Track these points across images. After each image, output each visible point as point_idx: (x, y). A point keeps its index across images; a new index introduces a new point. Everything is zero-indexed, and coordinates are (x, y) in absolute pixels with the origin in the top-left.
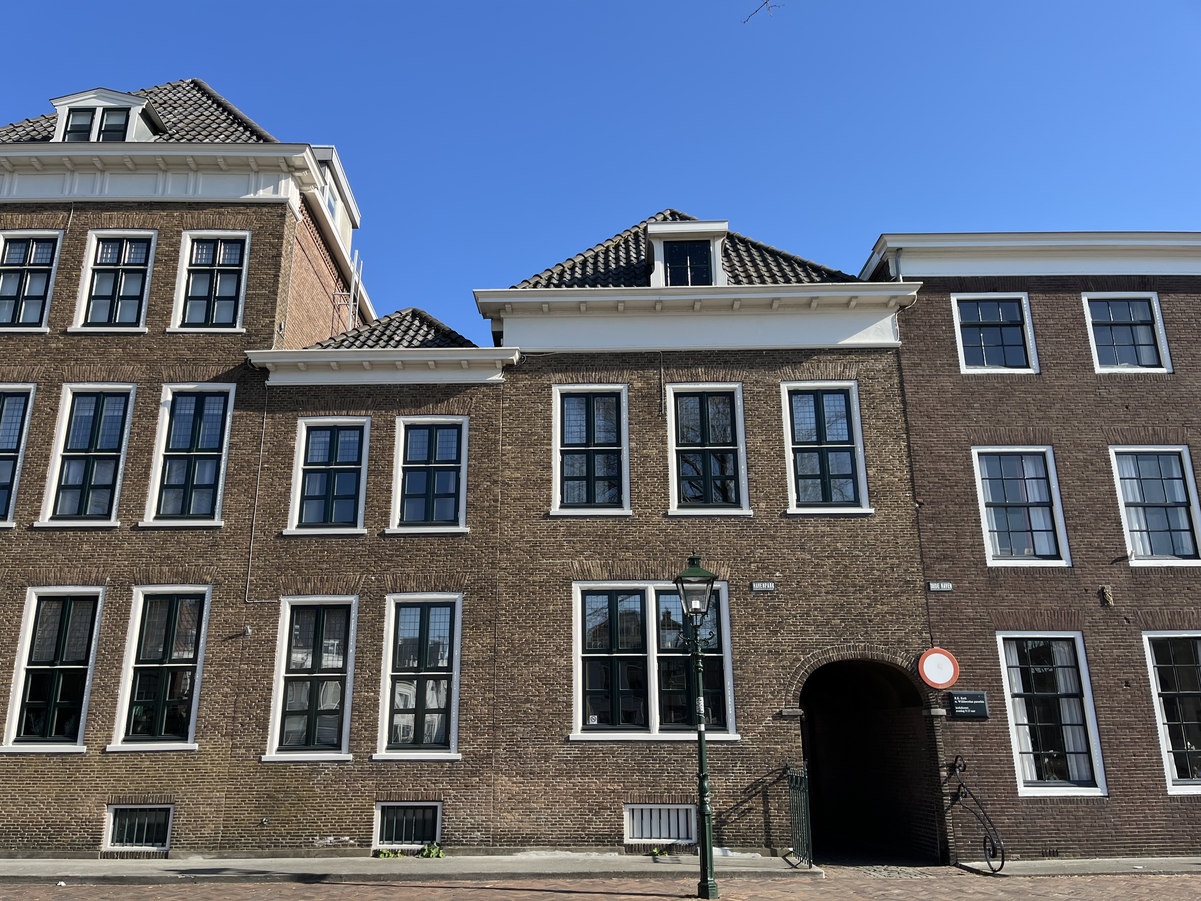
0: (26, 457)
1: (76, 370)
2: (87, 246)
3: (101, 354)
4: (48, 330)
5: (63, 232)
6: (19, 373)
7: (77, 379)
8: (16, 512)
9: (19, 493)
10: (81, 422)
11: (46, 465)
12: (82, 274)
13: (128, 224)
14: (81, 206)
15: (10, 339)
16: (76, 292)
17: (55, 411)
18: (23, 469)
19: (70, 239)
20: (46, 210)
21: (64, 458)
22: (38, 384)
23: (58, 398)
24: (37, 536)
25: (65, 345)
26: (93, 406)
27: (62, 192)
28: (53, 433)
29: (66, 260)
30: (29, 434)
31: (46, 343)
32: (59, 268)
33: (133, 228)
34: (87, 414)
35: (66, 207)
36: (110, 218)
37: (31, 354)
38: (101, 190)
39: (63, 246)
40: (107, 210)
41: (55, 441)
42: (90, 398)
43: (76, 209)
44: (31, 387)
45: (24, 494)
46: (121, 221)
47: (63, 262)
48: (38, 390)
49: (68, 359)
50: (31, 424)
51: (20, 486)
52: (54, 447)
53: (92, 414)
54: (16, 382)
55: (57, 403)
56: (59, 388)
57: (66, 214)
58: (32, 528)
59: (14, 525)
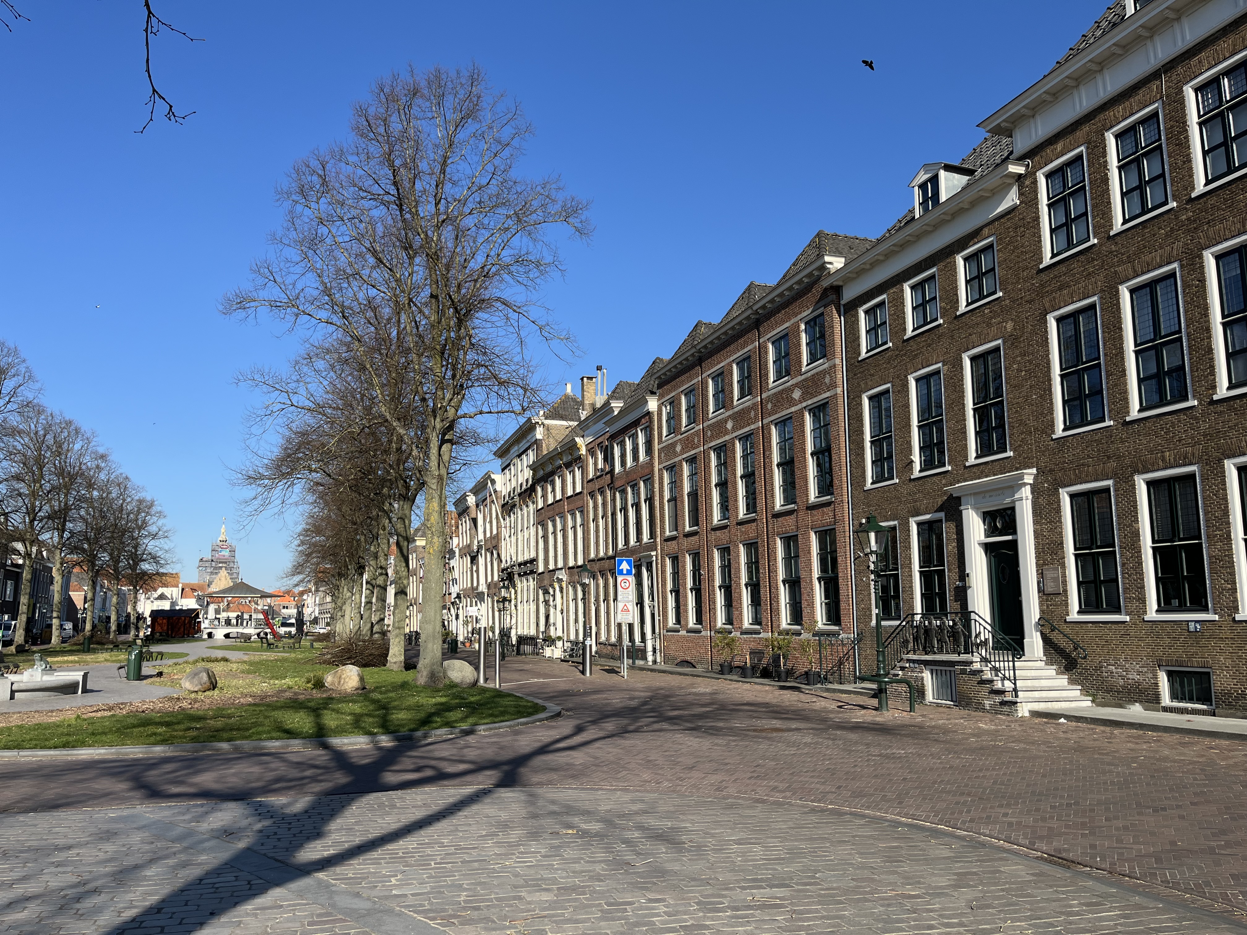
0: (1189, 335)
1: (1211, 233)
2: (1187, 103)
3: (1230, 207)
4: (1175, 204)
5: (1161, 101)
6: (1161, 257)
7: (1214, 242)
8: (1194, 391)
9: (1192, 371)
10: (1230, 284)
11: (1210, 337)
12: (1190, 133)
13: (1218, 58)
14: (1169, 66)
15: (1144, 228)
16: (1189, 154)
17: (1202, 280)
18: (1190, 347)
19: (1169, 104)
20: (1140, 88)
21: (1224, 325)
22: (1181, 261)
23: (1202, 267)
24: (1220, 408)
25: (1194, 212)
26: (1238, 264)
27: (1149, 62)
28: (1207, 304)
29: (1172, 127)
30: (1186, 312)
31: (1177, 218)
32: (1167, 139)
33: (1225, 59)
34: (1234, 274)
35: (1155, 75)
36: (1200, 62)
37: (1167, 235)
38: (1183, 38)
39: (1165, 116)
40: (1195, 55)
41: (1211, 311)
42: (1232, 256)
43: (1165, 72)
44: (1175, 265)
45: (1197, 370)
46: (1211, 59)
47: (1168, 130)
48: (1182, 266)
49: (1201, 225)
50: (1185, 302)
51: (1191, 364)
52: (1211, 317)
53: (1239, 272)
54: (1161, 266)
55: (1203, 273)
56: (1201, 257)
57: (1158, 83)
58: (1213, 402)
59: (1196, 403)
